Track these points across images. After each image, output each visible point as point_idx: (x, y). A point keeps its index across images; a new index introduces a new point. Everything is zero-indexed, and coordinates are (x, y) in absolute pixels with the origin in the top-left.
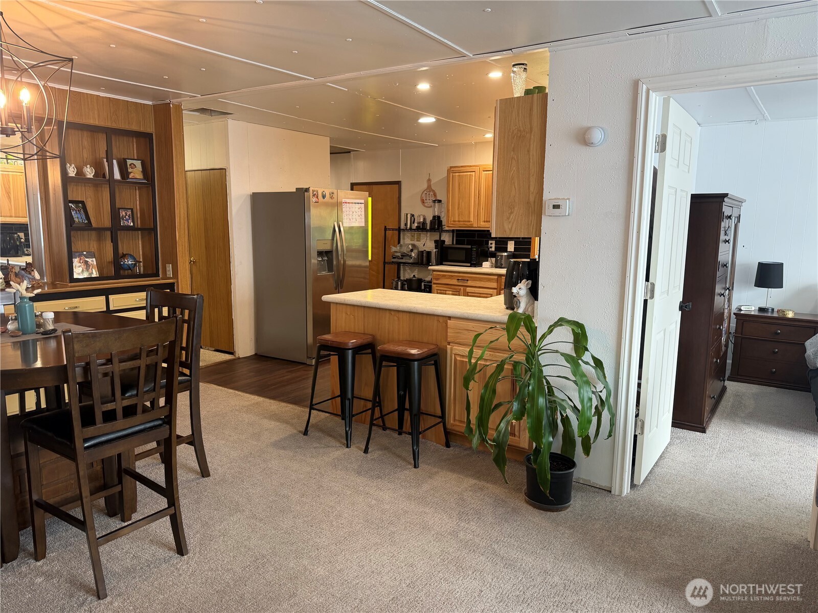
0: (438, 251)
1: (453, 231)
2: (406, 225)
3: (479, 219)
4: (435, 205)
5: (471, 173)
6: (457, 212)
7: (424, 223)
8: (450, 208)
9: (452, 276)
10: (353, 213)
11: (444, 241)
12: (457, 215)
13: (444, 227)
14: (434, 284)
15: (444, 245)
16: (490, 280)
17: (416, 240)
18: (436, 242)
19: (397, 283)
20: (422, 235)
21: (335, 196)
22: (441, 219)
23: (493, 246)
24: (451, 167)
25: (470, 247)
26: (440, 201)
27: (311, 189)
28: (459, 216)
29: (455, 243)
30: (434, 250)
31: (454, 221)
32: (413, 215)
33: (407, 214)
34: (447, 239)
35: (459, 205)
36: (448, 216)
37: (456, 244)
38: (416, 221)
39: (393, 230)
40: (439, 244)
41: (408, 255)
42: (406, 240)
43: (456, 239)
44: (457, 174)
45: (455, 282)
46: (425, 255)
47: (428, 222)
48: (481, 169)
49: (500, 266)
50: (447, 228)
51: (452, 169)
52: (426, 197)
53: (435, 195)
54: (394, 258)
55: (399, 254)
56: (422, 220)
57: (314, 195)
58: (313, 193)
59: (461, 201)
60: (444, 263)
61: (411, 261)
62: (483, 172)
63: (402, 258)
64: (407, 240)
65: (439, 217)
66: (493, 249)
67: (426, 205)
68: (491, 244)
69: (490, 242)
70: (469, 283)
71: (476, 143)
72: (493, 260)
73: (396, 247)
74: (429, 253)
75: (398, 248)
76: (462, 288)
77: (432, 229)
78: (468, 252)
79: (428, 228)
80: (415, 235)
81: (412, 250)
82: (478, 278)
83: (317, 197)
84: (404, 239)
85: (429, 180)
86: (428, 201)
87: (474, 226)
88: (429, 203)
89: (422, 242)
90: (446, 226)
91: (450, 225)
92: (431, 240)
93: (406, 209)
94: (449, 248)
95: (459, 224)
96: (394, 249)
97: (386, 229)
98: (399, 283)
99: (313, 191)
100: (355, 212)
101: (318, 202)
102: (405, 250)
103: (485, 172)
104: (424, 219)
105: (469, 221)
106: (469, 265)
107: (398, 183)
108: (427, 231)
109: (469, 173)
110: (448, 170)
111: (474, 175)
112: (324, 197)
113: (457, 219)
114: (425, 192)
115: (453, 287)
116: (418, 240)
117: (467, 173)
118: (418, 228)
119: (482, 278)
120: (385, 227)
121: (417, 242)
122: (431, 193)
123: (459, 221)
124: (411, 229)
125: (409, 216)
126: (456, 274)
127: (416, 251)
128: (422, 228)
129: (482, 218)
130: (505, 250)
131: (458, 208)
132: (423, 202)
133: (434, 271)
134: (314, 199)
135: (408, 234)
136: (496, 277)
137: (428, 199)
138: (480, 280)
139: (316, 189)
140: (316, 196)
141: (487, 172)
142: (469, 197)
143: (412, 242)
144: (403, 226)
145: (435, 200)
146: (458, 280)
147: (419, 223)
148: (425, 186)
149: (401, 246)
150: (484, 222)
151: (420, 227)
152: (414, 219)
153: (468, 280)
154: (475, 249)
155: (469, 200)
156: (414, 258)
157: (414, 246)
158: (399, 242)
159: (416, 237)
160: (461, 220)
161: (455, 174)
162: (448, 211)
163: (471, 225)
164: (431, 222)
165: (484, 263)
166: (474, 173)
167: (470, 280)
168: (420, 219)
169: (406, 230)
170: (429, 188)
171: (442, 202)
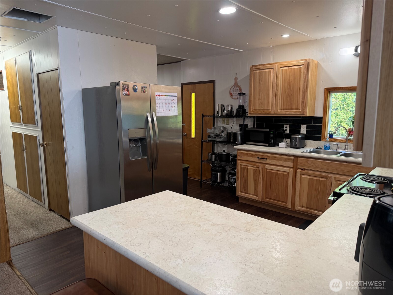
0: (242, 133)
1: (254, 117)
2: (218, 112)
3: (276, 107)
4: (240, 98)
5: (270, 70)
6: (257, 101)
7: (231, 111)
8: (252, 99)
9: (253, 155)
10: (166, 104)
11: (247, 125)
12: (257, 104)
13: (247, 114)
14: (239, 160)
15: (247, 129)
16: (286, 160)
17: (226, 124)
18: (240, 125)
19: (212, 156)
20: (230, 120)
21: (147, 89)
22: (245, 108)
23: (288, 129)
24: (253, 66)
25: (268, 130)
26: (244, 94)
27: (121, 83)
28: (259, 105)
29: (255, 127)
30: (239, 132)
31: (255, 109)
32: (223, 106)
33: (219, 105)
34: (250, 123)
35: (259, 96)
36: (250, 106)
37: (257, 127)
38: (225, 110)
39: (209, 116)
40: (243, 127)
41: (219, 135)
42: (218, 124)
43: (257, 123)
44: (258, 71)
45: (255, 159)
46: (232, 135)
47: (235, 110)
48: (279, 66)
49: (295, 147)
50: (249, 115)
51: (254, 68)
52: (234, 91)
53: (240, 89)
54: (209, 137)
55: (213, 135)
56: (230, 109)
57: (124, 89)
58: (123, 86)
59: (261, 93)
60: (247, 143)
61: (221, 140)
62: (280, 68)
63: (215, 138)
64: (220, 124)
65: (243, 107)
66: (288, 131)
67: (234, 97)
68: (286, 127)
69: (285, 126)
70: (268, 161)
71: (273, 47)
72: (288, 140)
73: (211, 129)
74: (235, 134)
75: (213, 130)
76: (262, 165)
77: (238, 116)
78: (267, 134)
79: (235, 114)
80: (226, 120)
81: (222, 132)
82: (276, 157)
83: (128, 90)
84: (217, 123)
85: (236, 78)
86: (235, 94)
87: (272, 113)
88: (236, 95)
89: (231, 125)
90: (248, 114)
91: (252, 113)
92: (237, 124)
93: (218, 101)
94: (251, 131)
95: (260, 112)
96: (209, 131)
97: (203, 116)
98: (213, 156)
99: (123, 85)
100: (168, 104)
101: (129, 95)
102: (217, 132)
103: (282, 68)
104: (232, 108)
105: (268, 110)
106: (268, 145)
107: (213, 82)
108: (234, 117)
109: (268, 70)
110: (250, 69)
111: (272, 71)
112: (135, 90)
113: (257, 108)
114: (233, 88)
115: (254, 163)
116: (228, 124)
117: (266, 70)
118: (227, 115)
119: (280, 158)
120: (203, 114)
121: (227, 125)
122: (238, 88)
123: (259, 109)
124: (222, 116)
125: (220, 106)
126: (256, 153)
127: (225, 132)
128: (230, 115)
129: (279, 106)
130: (299, 132)
131: (259, 99)
132: (231, 95)
133: (238, 150)
134: (125, 92)
135: (220, 119)
136: (293, 158)
137: (235, 92)
138: (278, 159)
139: (126, 83)
140: (126, 89)
141: (284, 68)
142: (268, 90)
143: (223, 125)
144: (216, 114)
145: (240, 93)
146: (258, 158)
147: (228, 111)
148: (233, 83)
149: (215, 128)
150: (281, 109)
151: (228, 114)
152: (224, 108)
153: (266, 159)
154: (272, 132)
155: (268, 92)
156: (224, 138)
157: (224, 128)
158: (214, 125)
159: (226, 122)
160: (261, 108)
161: (256, 71)
162: (250, 101)
163: (269, 112)
164: (237, 110)
165: (280, 144)
166: (272, 69)
167: (269, 159)
168: (228, 108)
169: (218, 116)
170: (236, 84)
171: (246, 95)
